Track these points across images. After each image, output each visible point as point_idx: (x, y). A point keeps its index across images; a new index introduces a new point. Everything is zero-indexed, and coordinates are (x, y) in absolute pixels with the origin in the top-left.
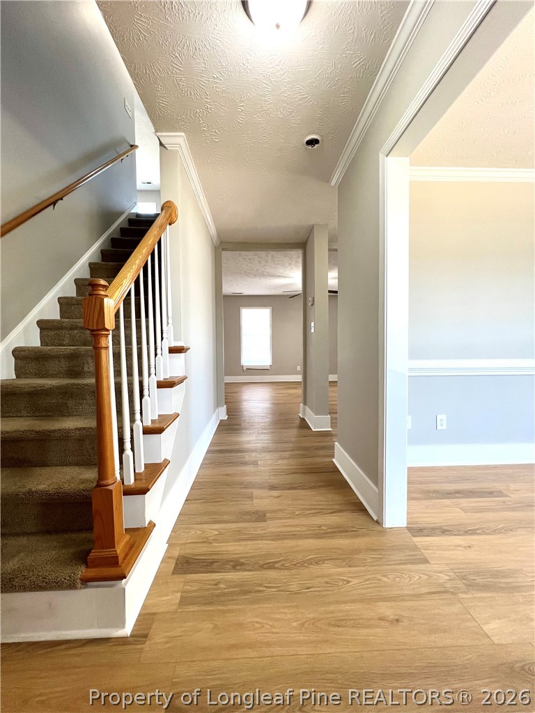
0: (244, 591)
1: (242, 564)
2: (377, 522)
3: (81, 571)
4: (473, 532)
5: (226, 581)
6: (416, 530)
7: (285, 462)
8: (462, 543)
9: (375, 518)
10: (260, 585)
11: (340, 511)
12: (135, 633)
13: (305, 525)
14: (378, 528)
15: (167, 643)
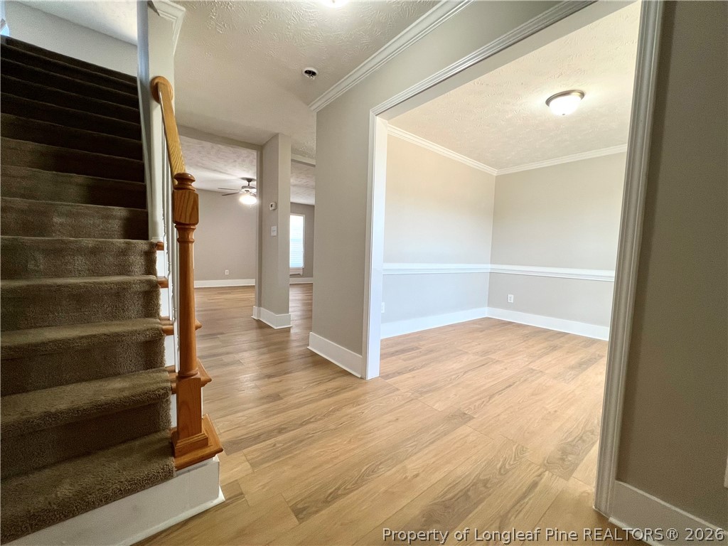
0: (299, 441)
1: (285, 428)
2: (361, 378)
3: (173, 462)
4: (413, 370)
5: (280, 442)
6: (385, 376)
7: (267, 356)
8: (409, 376)
9: (359, 376)
10: (308, 434)
11: (334, 378)
12: (227, 497)
13: (315, 393)
14: (364, 381)
15: (263, 489)
